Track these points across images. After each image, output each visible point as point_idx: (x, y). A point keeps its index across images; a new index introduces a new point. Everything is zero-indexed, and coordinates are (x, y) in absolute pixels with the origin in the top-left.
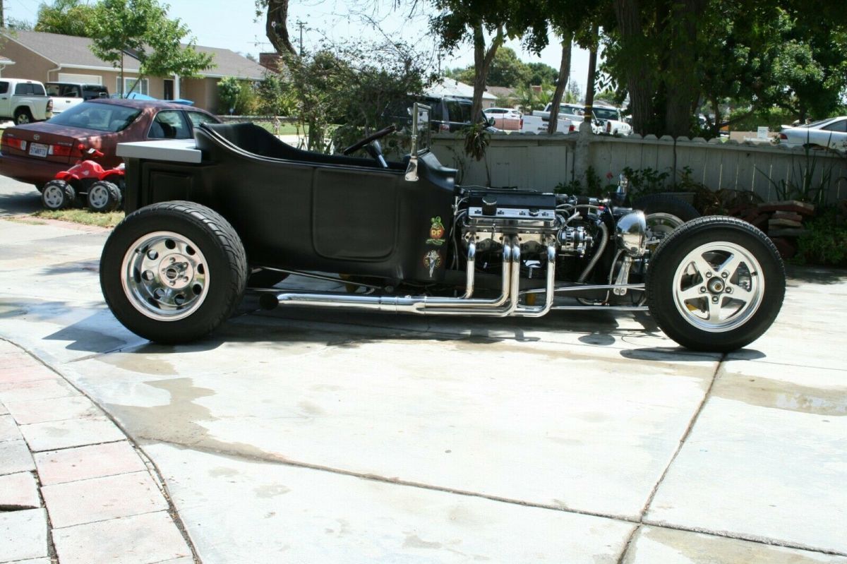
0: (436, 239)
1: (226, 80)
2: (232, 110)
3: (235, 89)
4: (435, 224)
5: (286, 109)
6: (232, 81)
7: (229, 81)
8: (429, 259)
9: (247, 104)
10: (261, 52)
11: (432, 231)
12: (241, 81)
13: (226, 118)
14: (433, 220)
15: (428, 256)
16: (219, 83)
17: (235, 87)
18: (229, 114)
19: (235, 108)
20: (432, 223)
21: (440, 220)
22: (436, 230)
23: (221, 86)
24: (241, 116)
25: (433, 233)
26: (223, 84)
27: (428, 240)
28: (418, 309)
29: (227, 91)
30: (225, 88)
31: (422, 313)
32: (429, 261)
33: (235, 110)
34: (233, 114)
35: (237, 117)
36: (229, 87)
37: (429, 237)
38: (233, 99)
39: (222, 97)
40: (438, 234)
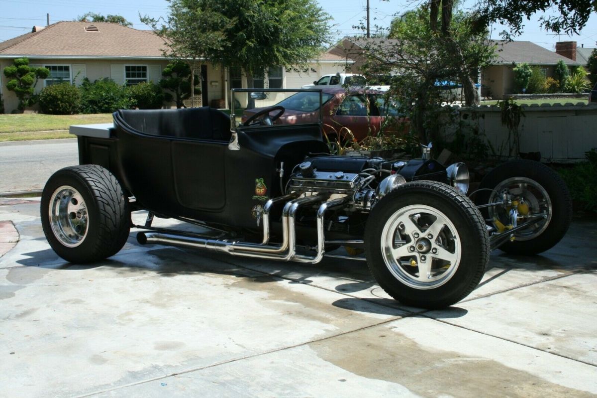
0: (260, 195)
1: (520, 66)
2: (524, 90)
3: (527, 73)
4: (259, 184)
5: (573, 87)
6: (525, 67)
7: (522, 67)
8: (256, 212)
9: (538, 85)
10: (558, 41)
11: (257, 190)
12: (533, 66)
13: (519, 96)
14: (257, 180)
15: (254, 209)
16: (515, 69)
17: (528, 71)
18: (522, 93)
19: (527, 87)
20: (257, 183)
21: (263, 181)
22: (260, 189)
23: (516, 71)
24: (532, 95)
25: (258, 191)
26: (517, 69)
27: (254, 197)
28: (230, 251)
29: (520, 75)
30: (519, 73)
31: (232, 253)
32: (256, 214)
33: (527, 90)
34: (526, 93)
35: (529, 95)
36: (522, 72)
37: (255, 194)
38: (526, 81)
39: (517, 79)
40: (262, 192)
